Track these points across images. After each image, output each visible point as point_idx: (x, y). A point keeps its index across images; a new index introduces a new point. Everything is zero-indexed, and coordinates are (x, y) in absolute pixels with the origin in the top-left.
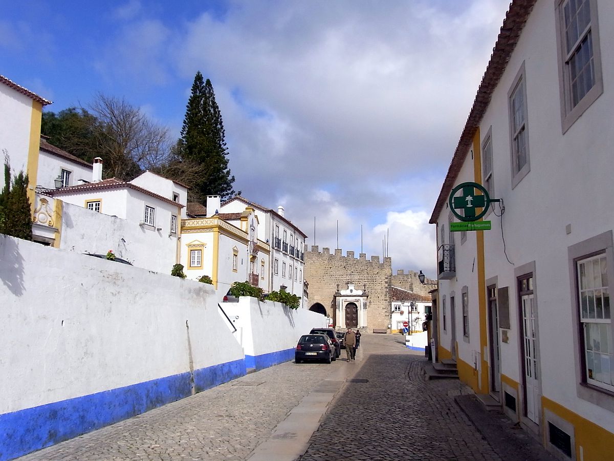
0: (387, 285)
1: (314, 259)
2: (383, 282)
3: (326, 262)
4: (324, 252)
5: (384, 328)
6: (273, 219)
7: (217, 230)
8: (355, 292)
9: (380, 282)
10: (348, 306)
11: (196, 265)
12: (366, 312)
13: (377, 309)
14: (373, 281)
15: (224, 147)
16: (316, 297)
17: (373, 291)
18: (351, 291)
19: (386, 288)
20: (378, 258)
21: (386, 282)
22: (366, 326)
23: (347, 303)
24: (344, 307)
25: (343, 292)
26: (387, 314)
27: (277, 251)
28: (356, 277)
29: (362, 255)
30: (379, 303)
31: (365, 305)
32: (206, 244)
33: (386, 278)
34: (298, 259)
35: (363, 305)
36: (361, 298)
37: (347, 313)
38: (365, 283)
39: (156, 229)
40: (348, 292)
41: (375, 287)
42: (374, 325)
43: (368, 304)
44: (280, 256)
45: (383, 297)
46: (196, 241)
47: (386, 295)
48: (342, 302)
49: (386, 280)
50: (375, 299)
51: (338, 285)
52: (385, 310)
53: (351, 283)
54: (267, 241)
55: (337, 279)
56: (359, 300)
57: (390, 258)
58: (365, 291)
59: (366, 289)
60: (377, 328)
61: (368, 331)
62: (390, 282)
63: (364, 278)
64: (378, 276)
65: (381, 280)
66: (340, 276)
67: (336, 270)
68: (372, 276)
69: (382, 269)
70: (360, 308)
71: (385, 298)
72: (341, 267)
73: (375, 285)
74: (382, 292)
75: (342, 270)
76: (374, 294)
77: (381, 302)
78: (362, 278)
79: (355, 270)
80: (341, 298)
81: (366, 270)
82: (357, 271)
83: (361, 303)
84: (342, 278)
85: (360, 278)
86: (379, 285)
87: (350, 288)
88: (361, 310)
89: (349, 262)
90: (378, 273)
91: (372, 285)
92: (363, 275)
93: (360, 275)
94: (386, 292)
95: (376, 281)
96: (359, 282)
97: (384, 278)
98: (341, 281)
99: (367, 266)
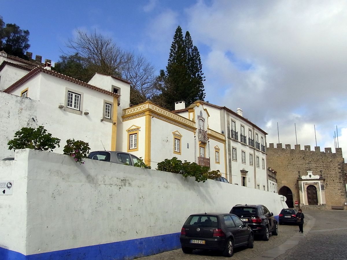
0: (340, 170)
1: (279, 153)
2: (337, 168)
3: (289, 155)
4: (286, 147)
5: (341, 205)
6: (228, 115)
7: (148, 113)
8: (313, 177)
9: (334, 168)
10: (309, 188)
11: (133, 148)
12: (324, 193)
13: (333, 190)
14: (328, 167)
15: (202, 76)
16: (283, 182)
17: (328, 176)
18: (310, 176)
19: (340, 172)
20: (330, 149)
21: (339, 168)
22: (325, 203)
23: (307, 186)
24: (306, 189)
25: (303, 177)
26: (343, 194)
27: (234, 142)
28: (313, 165)
29: (317, 148)
30: (335, 185)
31: (323, 187)
32: (140, 127)
33: (339, 165)
34: (259, 150)
35: (321, 187)
36: (319, 182)
37: (308, 193)
38: (322, 169)
39: (83, 113)
40: (308, 177)
41: (330, 173)
42: (332, 203)
43: (325, 186)
44: (238, 146)
45: (338, 180)
46: (133, 126)
47: (340, 179)
48: (304, 185)
49: (339, 166)
50: (331, 182)
51: (299, 172)
52: (341, 191)
53: (310, 170)
54: (223, 133)
55: (299, 167)
56: (317, 183)
57: (341, 149)
58: (321, 175)
59: (323, 174)
60: (335, 205)
61: (327, 207)
62: (343, 168)
63: (320, 166)
64: (332, 164)
65: (334, 167)
66: (301, 165)
67: (297, 161)
68: (326, 164)
69: (334, 158)
70: (318, 189)
71: (339, 181)
72: (301, 158)
73: (330, 170)
74: (336, 176)
75: (301, 160)
76: (329, 178)
77: (337, 184)
78: (318, 166)
79: (312, 160)
80: (302, 182)
81: (321, 160)
82: (314, 161)
83: (319, 185)
84: (302, 166)
85: (317, 166)
86: (333, 170)
87: (309, 174)
88: (319, 191)
89: (307, 154)
90: (331, 161)
91: (327, 171)
92: (319, 163)
93: (317, 163)
94: (340, 176)
95: (330, 168)
96: (316, 169)
97: (336, 165)
98: (301, 169)
99: (322, 156)
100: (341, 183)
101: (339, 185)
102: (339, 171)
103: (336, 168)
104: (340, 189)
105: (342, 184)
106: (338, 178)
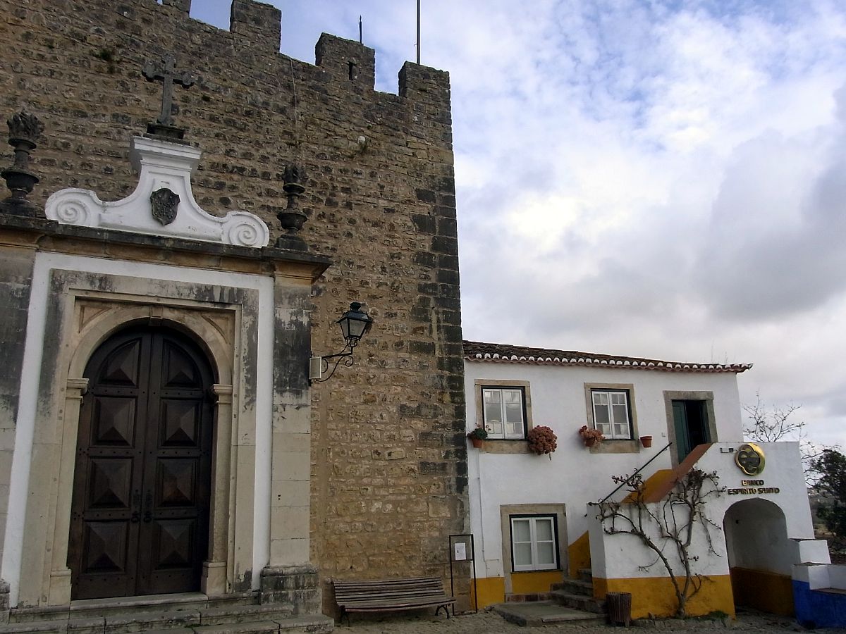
8: (198, 226)
9: (381, 216)
10: (123, 356)
18: (164, 204)
23: (103, 323)
31: (294, 353)
33: (423, 196)
35: (279, 352)
36: (260, 287)
40: (129, 217)
43: (324, 339)
45: (403, 326)
52: (419, 425)
56: (237, 296)
57: (441, 78)
63: (260, 168)
64: (366, 172)
65: (383, 203)
66: (62, 120)
67: (27, 65)
68: (321, 164)
69: (391, 131)
70: (241, 375)
71: (415, 331)
72: (80, 50)
73: (347, 227)
74: (394, 289)
75: (77, 70)
76: (335, 292)
77: (391, 357)
78: (246, 163)
79: (194, 98)
80: (46, 263)
81: (278, 118)
82: (207, 110)
83: (253, 329)
84: (74, 130)
85: (232, 162)
86: (374, 231)
87: (151, 179)
88: (252, 401)
89: (146, 30)
90: (364, 150)
91: (324, 226)
92: (258, 144)
93: (238, 140)
94: (422, 289)
95: (349, 205)
96: (220, 186)
97: (403, 191)
98: (59, 157)
99: (289, 87)
100: (427, 349)
101: (413, 375)
102: (419, 248)
103: (399, 219)
104: (417, 413)
105: (431, 361)
106: (407, 308)
